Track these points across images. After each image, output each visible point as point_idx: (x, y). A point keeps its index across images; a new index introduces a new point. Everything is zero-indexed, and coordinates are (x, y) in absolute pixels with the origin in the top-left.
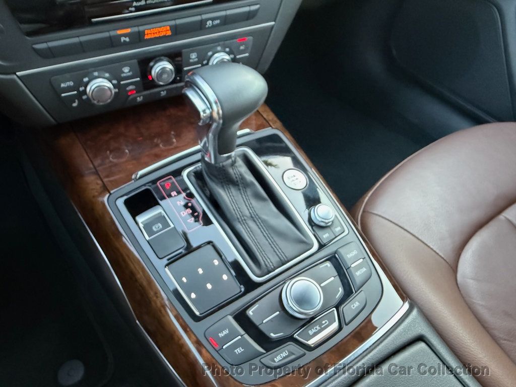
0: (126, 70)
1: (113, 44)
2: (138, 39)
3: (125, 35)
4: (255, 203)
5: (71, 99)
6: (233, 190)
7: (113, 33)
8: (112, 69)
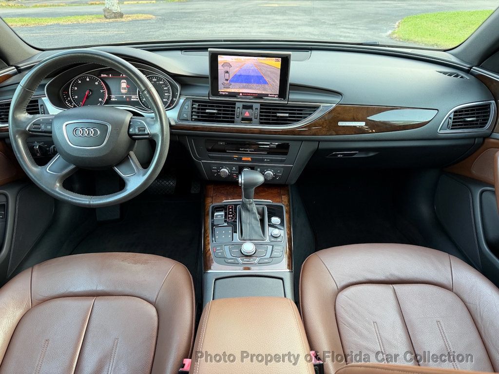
0: (234, 168)
1: (232, 159)
2: (240, 160)
3: (236, 157)
4: (253, 220)
5: (215, 173)
6: (248, 213)
7: (232, 156)
8: (230, 167)
